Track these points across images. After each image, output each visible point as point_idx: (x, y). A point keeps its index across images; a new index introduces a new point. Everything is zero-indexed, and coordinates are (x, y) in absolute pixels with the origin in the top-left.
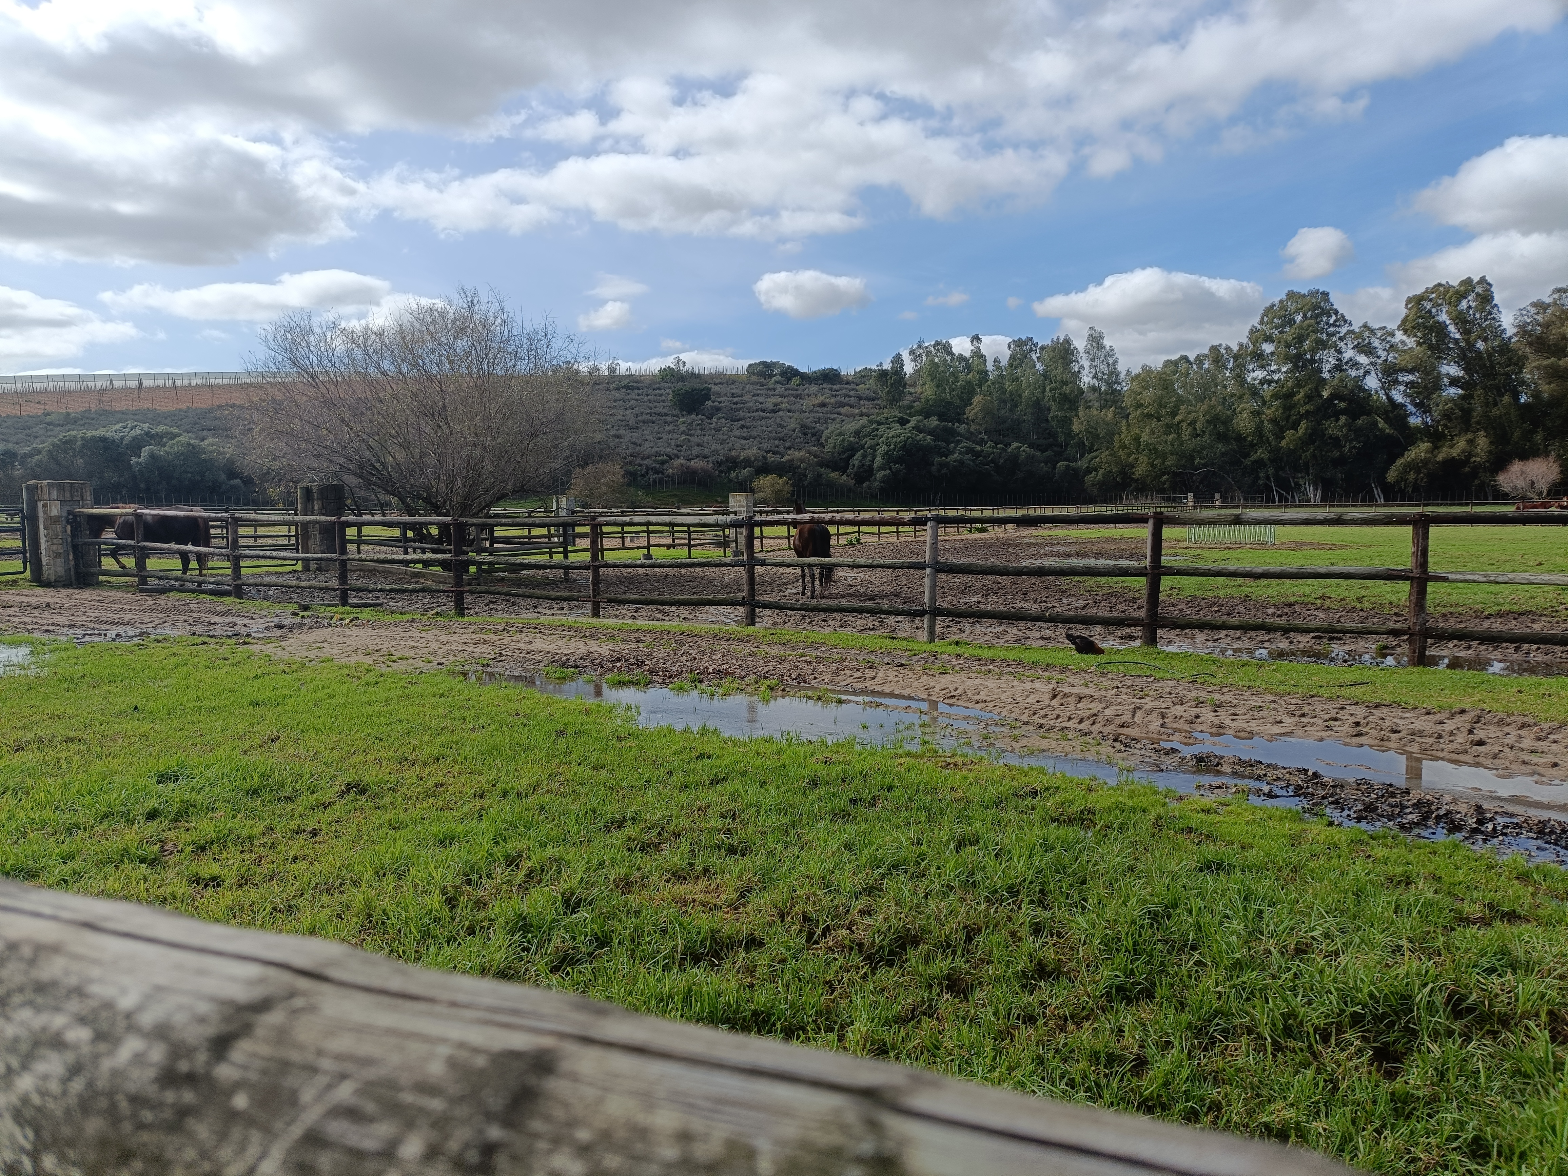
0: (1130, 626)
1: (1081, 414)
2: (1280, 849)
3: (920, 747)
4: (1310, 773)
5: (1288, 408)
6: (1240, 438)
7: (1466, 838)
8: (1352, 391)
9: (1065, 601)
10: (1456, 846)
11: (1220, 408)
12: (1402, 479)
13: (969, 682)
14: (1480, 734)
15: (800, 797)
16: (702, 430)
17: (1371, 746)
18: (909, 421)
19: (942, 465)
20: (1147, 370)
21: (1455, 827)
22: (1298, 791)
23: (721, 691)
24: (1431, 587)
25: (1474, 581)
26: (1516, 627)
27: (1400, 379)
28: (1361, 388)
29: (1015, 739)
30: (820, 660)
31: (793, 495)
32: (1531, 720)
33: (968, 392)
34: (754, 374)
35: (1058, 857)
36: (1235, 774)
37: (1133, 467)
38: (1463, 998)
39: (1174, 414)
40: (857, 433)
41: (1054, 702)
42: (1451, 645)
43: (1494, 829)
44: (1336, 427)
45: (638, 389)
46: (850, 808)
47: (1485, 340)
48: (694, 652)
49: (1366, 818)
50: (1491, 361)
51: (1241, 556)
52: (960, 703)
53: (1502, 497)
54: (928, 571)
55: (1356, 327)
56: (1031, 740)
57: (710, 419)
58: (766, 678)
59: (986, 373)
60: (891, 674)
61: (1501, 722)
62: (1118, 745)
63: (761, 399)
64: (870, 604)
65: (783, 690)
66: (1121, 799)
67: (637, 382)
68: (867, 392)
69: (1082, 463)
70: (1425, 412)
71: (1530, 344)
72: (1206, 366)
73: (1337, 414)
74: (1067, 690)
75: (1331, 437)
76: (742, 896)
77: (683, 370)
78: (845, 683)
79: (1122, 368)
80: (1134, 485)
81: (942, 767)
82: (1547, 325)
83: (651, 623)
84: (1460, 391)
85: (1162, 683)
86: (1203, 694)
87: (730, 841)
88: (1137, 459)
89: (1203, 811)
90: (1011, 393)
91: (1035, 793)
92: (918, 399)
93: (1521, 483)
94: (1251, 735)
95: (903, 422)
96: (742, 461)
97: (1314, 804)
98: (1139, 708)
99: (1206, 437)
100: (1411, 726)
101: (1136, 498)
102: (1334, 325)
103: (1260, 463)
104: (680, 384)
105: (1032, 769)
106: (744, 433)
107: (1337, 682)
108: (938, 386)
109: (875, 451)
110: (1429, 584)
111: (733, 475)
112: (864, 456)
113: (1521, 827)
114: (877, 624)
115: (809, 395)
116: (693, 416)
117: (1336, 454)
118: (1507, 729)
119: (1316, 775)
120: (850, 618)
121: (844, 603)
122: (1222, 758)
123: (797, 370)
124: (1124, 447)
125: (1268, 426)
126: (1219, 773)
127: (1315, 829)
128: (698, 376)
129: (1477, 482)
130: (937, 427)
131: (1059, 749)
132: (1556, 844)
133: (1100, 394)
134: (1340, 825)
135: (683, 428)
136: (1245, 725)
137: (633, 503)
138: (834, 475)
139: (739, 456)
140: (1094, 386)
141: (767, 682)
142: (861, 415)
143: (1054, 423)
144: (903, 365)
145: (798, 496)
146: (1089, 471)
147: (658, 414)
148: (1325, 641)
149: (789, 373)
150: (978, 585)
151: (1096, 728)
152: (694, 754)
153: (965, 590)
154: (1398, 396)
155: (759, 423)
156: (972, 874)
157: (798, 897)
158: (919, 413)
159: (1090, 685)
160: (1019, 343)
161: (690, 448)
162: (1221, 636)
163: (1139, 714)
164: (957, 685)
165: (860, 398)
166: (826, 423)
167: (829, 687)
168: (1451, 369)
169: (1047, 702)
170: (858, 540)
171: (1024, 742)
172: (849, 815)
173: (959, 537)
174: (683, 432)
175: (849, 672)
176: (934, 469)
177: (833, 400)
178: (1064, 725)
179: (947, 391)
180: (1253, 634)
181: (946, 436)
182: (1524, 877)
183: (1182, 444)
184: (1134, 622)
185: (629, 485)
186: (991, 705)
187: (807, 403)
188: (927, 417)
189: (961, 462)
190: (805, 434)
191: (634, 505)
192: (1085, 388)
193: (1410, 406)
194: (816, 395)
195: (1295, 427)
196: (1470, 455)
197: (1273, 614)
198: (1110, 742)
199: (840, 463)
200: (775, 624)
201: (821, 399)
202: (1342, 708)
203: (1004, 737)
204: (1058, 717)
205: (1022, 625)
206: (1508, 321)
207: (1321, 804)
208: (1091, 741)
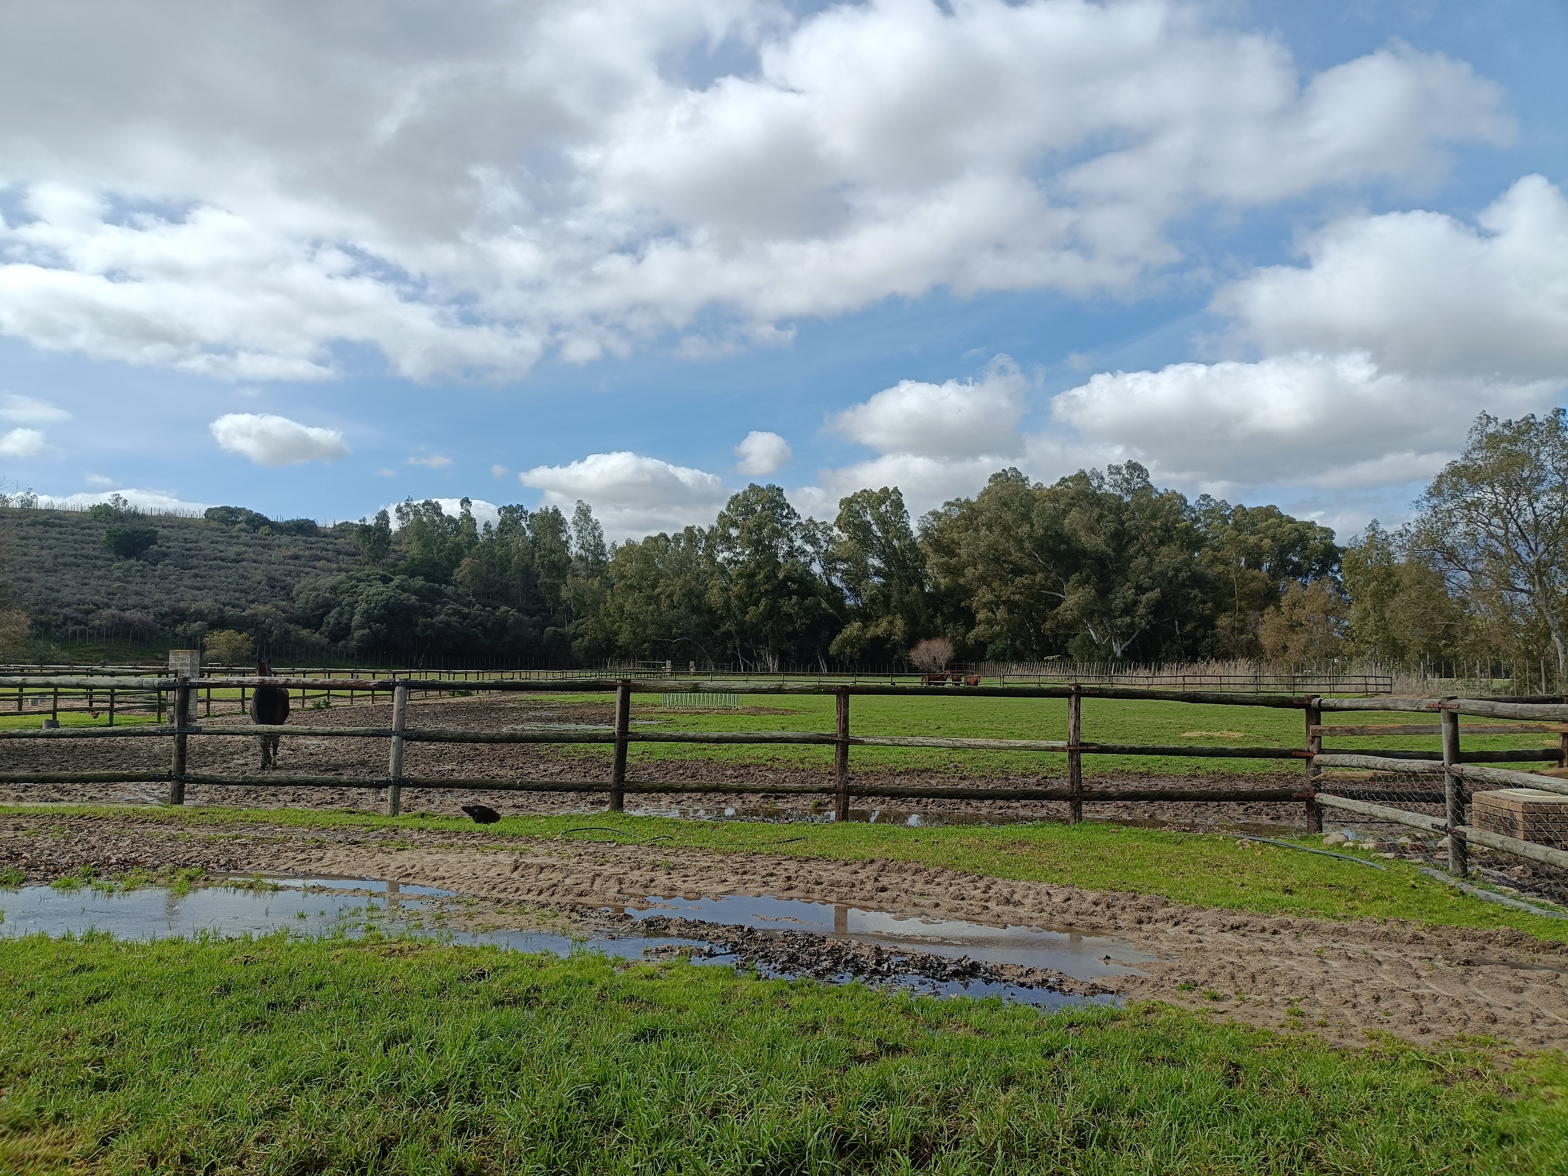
0: (601, 791)
1: (569, 581)
2: (711, 1008)
3: (364, 935)
4: (746, 929)
5: (751, 586)
6: (711, 611)
7: (867, 979)
8: (801, 575)
9: (542, 767)
10: (858, 987)
11: (694, 583)
12: (841, 652)
13: (429, 858)
14: (884, 881)
15: (206, 1006)
16: (143, 577)
17: (799, 898)
18: (392, 580)
19: (427, 626)
20: (630, 544)
21: (859, 970)
22: (736, 948)
23: (122, 885)
24: (852, 749)
25: (883, 744)
26: (918, 783)
27: (838, 566)
28: (808, 573)
29: (471, 917)
30: (257, 841)
31: (254, 653)
32: (922, 867)
33: (457, 554)
34: (214, 519)
35: (493, 1045)
36: (680, 935)
37: (617, 634)
38: (847, 1136)
39: (654, 586)
40: (334, 589)
41: (516, 875)
42: (870, 800)
43: (889, 968)
44: (789, 605)
45: (60, 526)
46: (268, 1015)
47: (899, 539)
48: (93, 840)
49: (788, 969)
50: (904, 557)
51: (709, 721)
52: (416, 881)
53: (913, 670)
54: (394, 739)
55: (803, 520)
56: (487, 917)
57: (155, 565)
58: (185, 866)
59: (475, 535)
60: (342, 854)
61: (901, 870)
62: (574, 915)
63: (221, 547)
64: (330, 776)
65: (206, 880)
66: (569, 972)
67: (60, 519)
68: (347, 547)
69: (569, 629)
70: (856, 596)
71: (931, 545)
72: (682, 544)
73: (790, 593)
74: (529, 861)
75: (785, 614)
76: (105, 1142)
77: (123, 509)
78: (286, 867)
79: (607, 540)
80: (618, 651)
81: (385, 955)
82: (941, 531)
83: (42, 804)
84: (882, 580)
85: (624, 848)
86: (660, 857)
87: (100, 1074)
88: (620, 627)
89: (647, 977)
90: (500, 558)
91: (482, 975)
92: (404, 558)
93: (926, 659)
94: (699, 895)
95: (386, 580)
96: (192, 614)
97: (747, 960)
98: (599, 875)
99: (682, 609)
100: (832, 877)
101: (620, 665)
102: (786, 517)
103: (728, 635)
104: (118, 525)
105: (483, 948)
106: (198, 582)
107: (777, 839)
108: (424, 546)
109: (354, 608)
110: (850, 746)
111: (180, 629)
112: (341, 614)
113: (908, 965)
114: (336, 797)
115: (279, 546)
116: (132, 561)
117: (790, 629)
118: (904, 875)
119: (750, 931)
120: (304, 791)
121: (301, 775)
122: (670, 920)
123: (266, 519)
124: (608, 615)
125: (734, 602)
126: (667, 935)
127: (746, 985)
128: (143, 517)
129: (896, 657)
130: (422, 587)
131: (515, 924)
132: (934, 978)
133: (587, 564)
134: (767, 978)
135: (117, 573)
136: (694, 886)
137: (42, 658)
138: (305, 632)
139: (188, 609)
140: (581, 556)
141: (186, 871)
142: (340, 570)
143: (543, 589)
144: (388, 522)
145: (261, 655)
146: (575, 636)
147: (87, 557)
148: (772, 799)
149: (257, 522)
150: (455, 752)
151: (556, 898)
152: (72, 967)
153: (439, 758)
154: (836, 581)
155: (217, 572)
156: (397, 1075)
157: (178, 1133)
158: (404, 572)
159: (554, 854)
160: (510, 510)
161: (125, 597)
162: (684, 798)
163: (598, 881)
164: (414, 862)
165: (339, 553)
166: (298, 576)
167: (265, 873)
168: (875, 562)
169: (508, 874)
170: (327, 704)
171: (479, 920)
172: (265, 1022)
173: (441, 701)
174: (118, 579)
175: (291, 854)
176: (418, 629)
177: (307, 553)
178: (522, 898)
179: (435, 551)
180: (712, 795)
181: (432, 596)
182: (907, 1011)
183: (661, 615)
184: (602, 788)
185: (37, 637)
186: (449, 881)
187: (276, 554)
188: (413, 575)
189: (448, 624)
190: (273, 587)
191: (42, 661)
192: (573, 557)
193: (845, 591)
194: (285, 546)
195: (756, 603)
196: (891, 634)
197: (731, 776)
198: (567, 913)
199: (313, 621)
200: (211, 801)
201: (293, 551)
202: (779, 864)
203: (459, 916)
204: (518, 890)
205: (496, 793)
206: (914, 526)
207: (751, 959)
208: (548, 913)
